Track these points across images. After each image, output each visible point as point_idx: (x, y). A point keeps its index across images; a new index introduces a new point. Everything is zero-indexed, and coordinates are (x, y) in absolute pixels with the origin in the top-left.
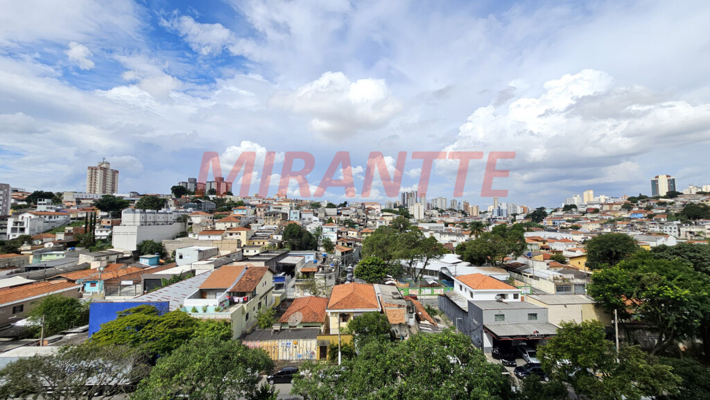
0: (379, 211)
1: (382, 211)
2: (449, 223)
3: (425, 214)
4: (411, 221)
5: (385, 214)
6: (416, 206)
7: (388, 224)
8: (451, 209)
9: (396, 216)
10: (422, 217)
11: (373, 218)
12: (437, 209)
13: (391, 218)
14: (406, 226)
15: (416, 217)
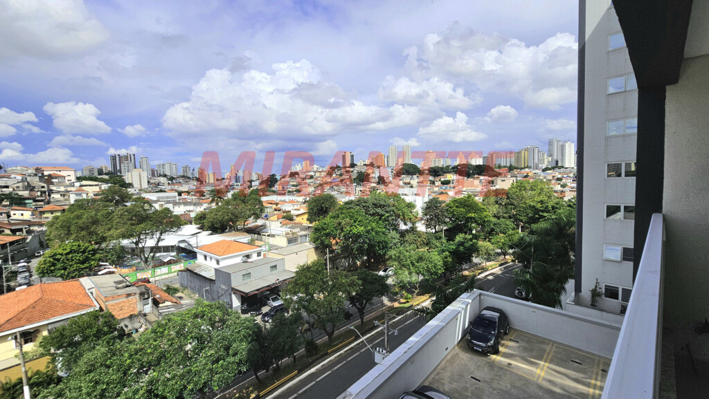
0: (73, 179)
1: (79, 179)
2: (182, 192)
3: (149, 182)
4: (131, 191)
5: (84, 183)
6: (135, 173)
7: (91, 195)
8: (182, 177)
9: (105, 186)
10: (145, 185)
11: (62, 189)
12: (165, 176)
13: (97, 189)
14: (124, 198)
15: (136, 185)
